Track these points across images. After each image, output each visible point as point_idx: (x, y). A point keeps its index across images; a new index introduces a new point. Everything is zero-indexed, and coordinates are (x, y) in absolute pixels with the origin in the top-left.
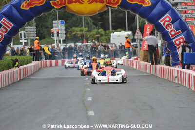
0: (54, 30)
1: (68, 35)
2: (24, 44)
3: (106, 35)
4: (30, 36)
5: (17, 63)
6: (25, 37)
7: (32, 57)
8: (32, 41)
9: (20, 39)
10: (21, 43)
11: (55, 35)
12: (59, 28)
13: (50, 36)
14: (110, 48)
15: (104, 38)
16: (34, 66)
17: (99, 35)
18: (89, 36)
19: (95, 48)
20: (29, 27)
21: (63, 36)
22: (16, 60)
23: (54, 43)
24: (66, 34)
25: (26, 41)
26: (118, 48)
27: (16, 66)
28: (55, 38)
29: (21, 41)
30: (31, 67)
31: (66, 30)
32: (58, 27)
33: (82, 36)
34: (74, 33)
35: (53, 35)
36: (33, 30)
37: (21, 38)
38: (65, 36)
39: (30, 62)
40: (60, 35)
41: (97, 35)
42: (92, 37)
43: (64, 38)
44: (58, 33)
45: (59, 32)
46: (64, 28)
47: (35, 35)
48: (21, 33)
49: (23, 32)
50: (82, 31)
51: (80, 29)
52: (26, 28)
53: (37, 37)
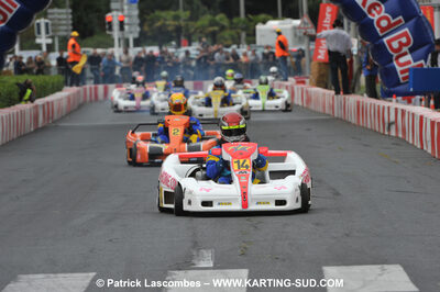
0: (114, 17)
1: (146, 28)
2: (44, 49)
3: (231, 28)
4: (59, 30)
5: (29, 91)
6: (47, 32)
7: (62, 78)
8: (64, 41)
9: (35, 38)
10: (39, 47)
11: (116, 27)
12: (126, 13)
13: (105, 30)
14: (241, 57)
15: (227, 34)
16: (68, 98)
17: (216, 28)
18: (192, 30)
19: (205, 57)
20: (56, 10)
21: (133, 29)
22: (28, 85)
23: (113, 46)
24: (141, 25)
25: (50, 41)
26: (260, 56)
27: (26, 97)
28: (116, 34)
29: (38, 41)
30: (60, 100)
31: (140, 16)
32: (123, 10)
33: (178, 29)
34: (158, 24)
35: (111, 29)
36: (65, 16)
37: (39, 33)
38: (138, 29)
39: (60, 89)
40: (126, 27)
41: (211, 29)
42: (201, 32)
43: (136, 35)
44: (122, 24)
45: (126, 21)
46: (136, 12)
47: (71, 27)
48: (38, 24)
49: (43, 21)
50: (176, 18)
51: (173, 13)
52: (49, 11)
53: (75, 34)
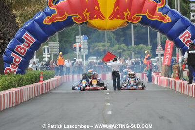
0: (77, 45)
1: (91, 50)
3: (128, 51)
4: (53, 51)
6: (48, 52)
7: (54, 72)
8: (56, 56)
9: (43, 54)
11: (78, 50)
12: (82, 44)
13: (73, 51)
15: (126, 53)
16: (57, 80)
17: (121, 51)
20: (52, 42)
21: (85, 51)
24: (89, 49)
25: (49, 56)
28: (78, 53)
29: (44, 56)
30: (53, 81)
31: (88, 45)
32: (81, 42)
33: (105, 51)
34: (96, 49)
35: (75, 50)
36: (56, 45)
37: (45, 52)
38: (88, 51)
39: (53, 77)
40: (82, 50)
41: (119, 51)
42: (115, 52)
43: (87, 54)
44: (80, 48)
45: (82, 47)
46: (87, 43)
47: (58, 50)
48: (44, 48)
49: (46, 47)
50: (104, 46)
51: (102, 44)
52: (49, 43)
53: (61, 53)
